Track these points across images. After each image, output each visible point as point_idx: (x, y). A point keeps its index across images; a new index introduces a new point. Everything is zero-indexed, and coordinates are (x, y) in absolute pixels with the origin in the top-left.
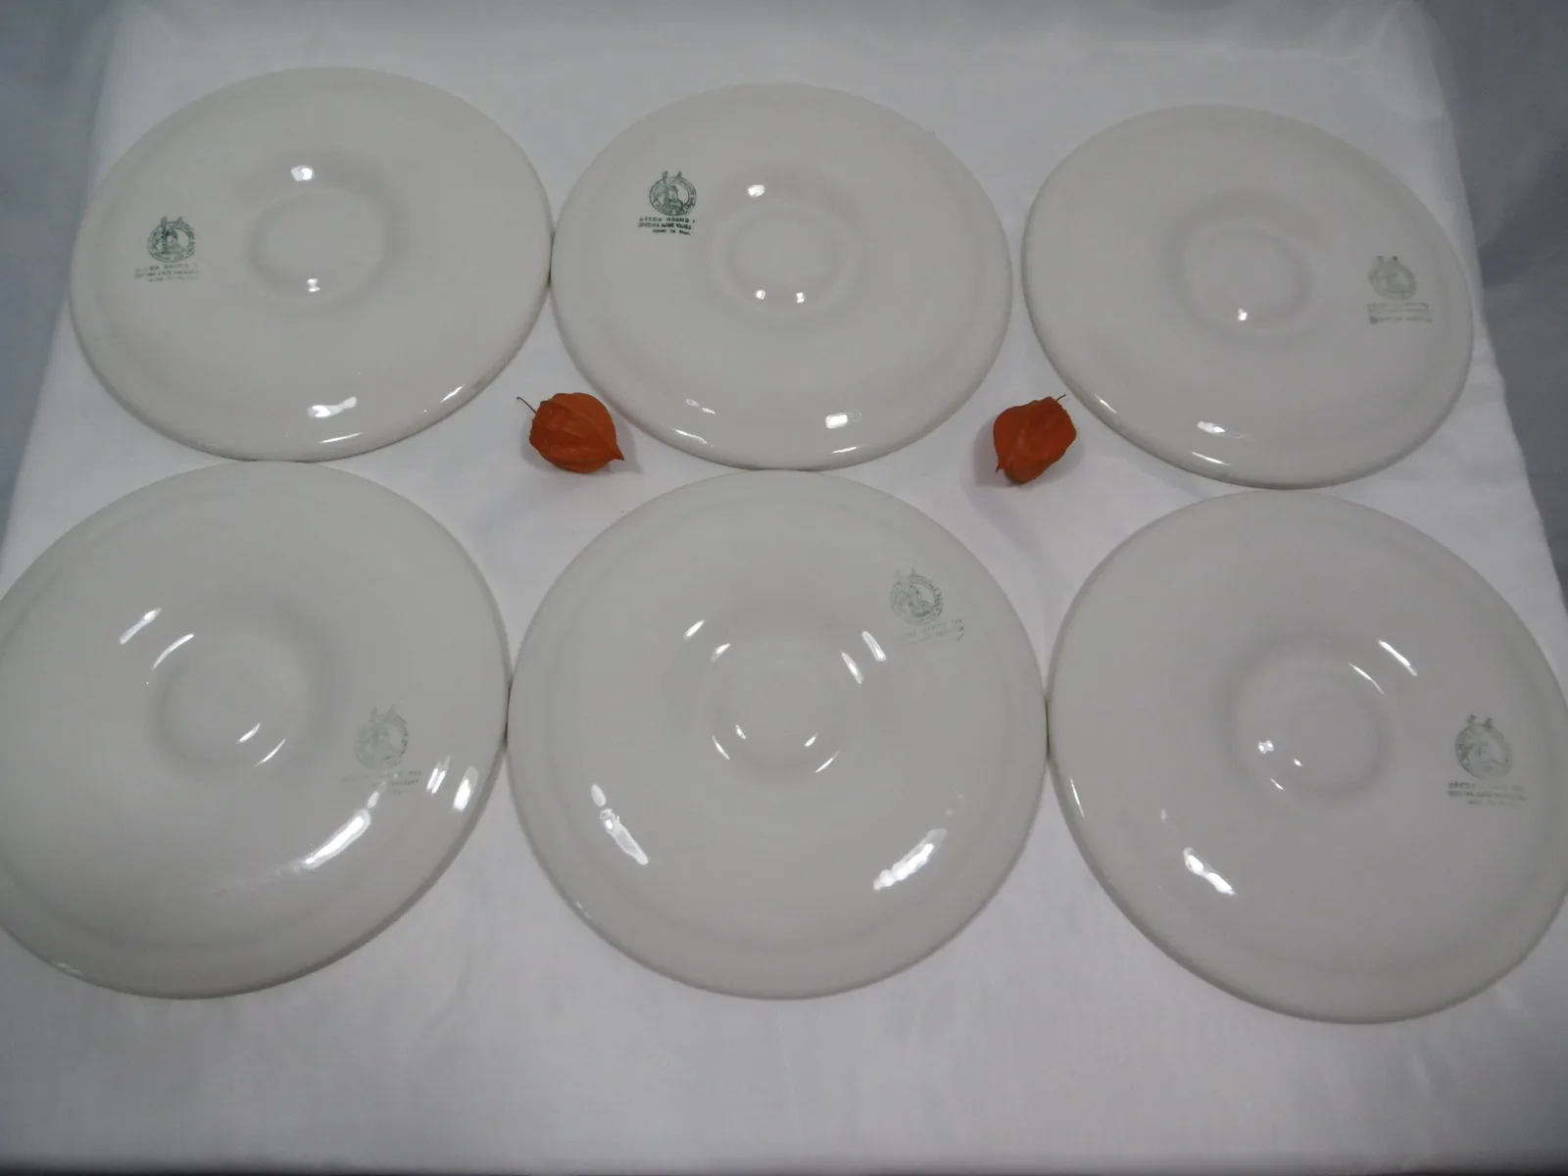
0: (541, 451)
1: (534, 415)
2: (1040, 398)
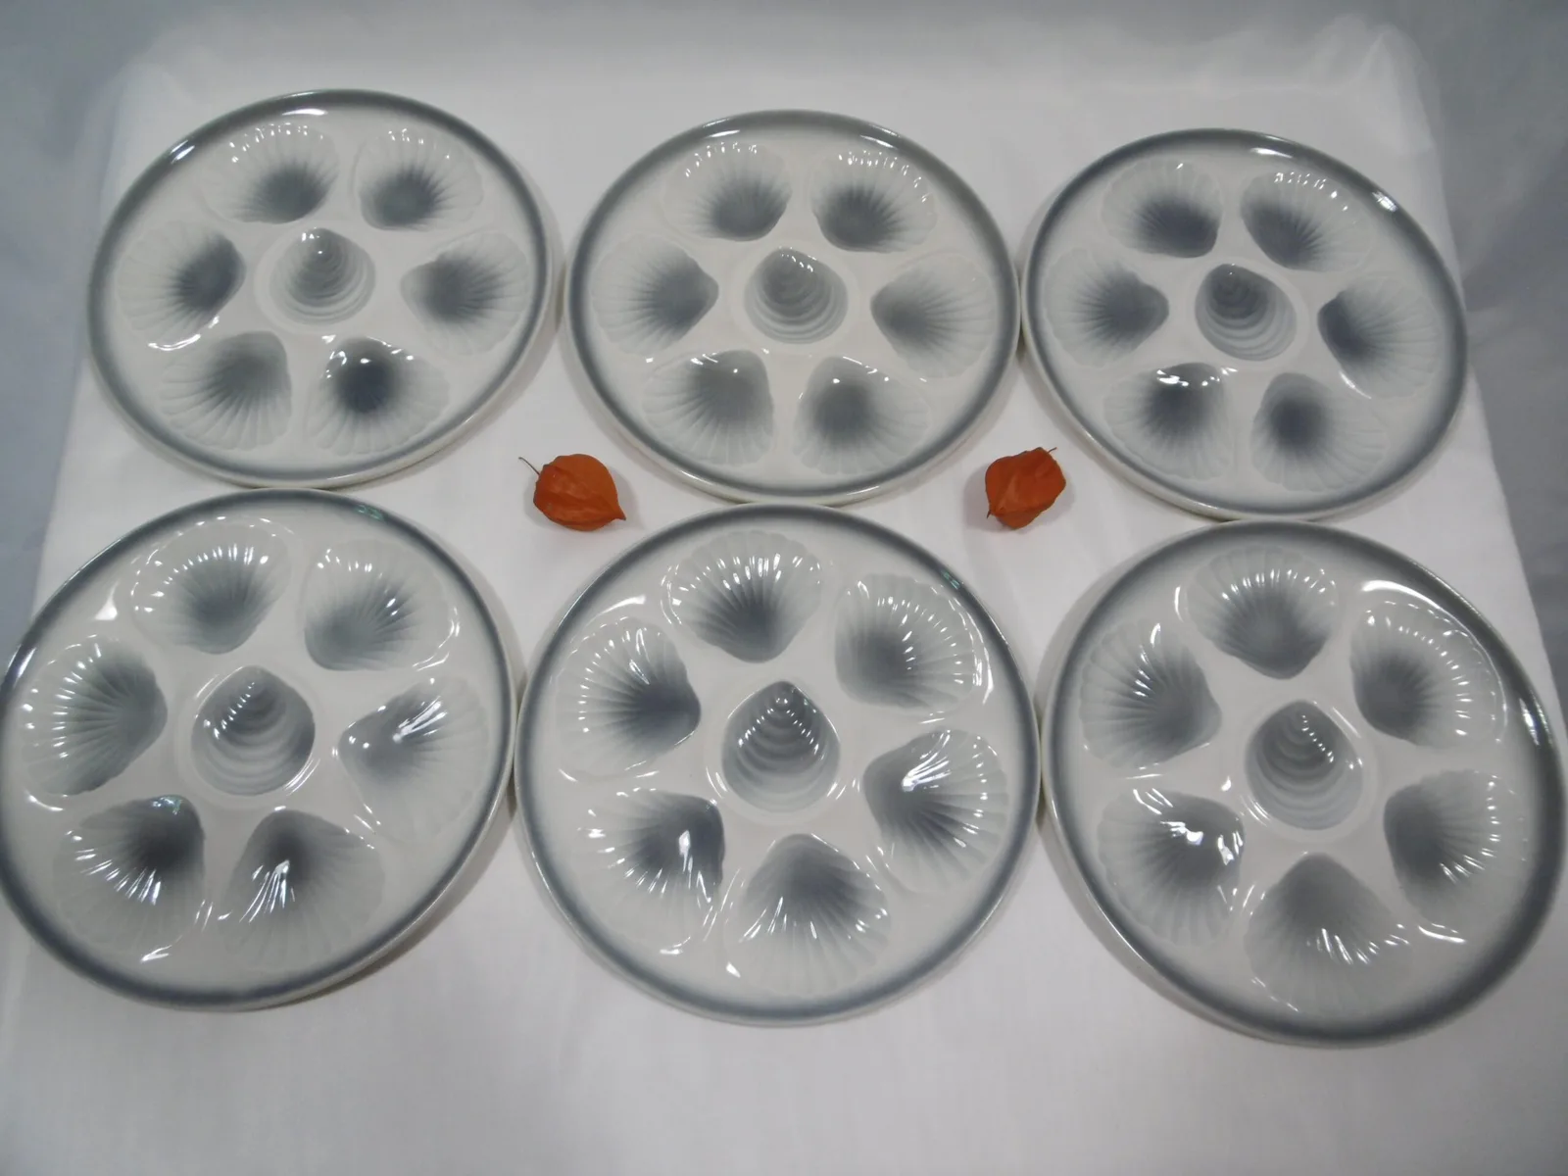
0: (545, 513)
1: (537, 477)
2: (1031, 448)
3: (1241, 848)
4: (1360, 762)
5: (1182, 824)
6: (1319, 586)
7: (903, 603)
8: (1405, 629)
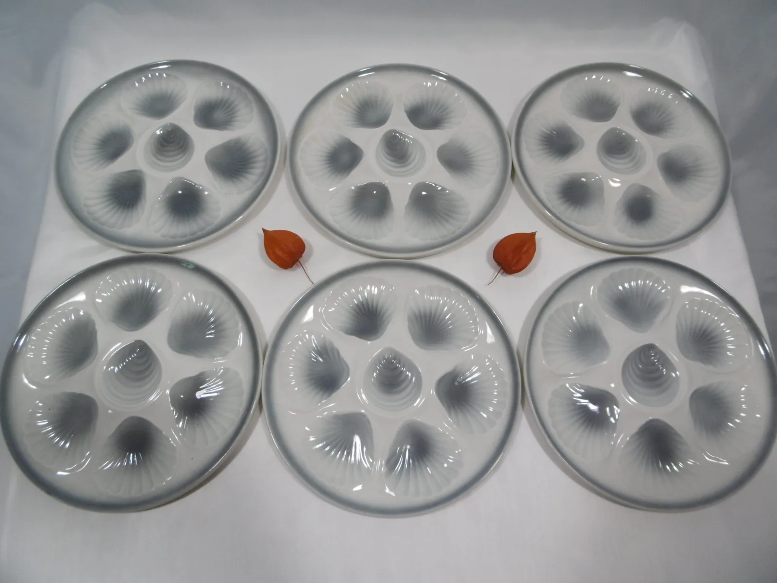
3: (619, 414)
4: (678, 373)
5: (587, 401)
6: (662, 289)
7: (445, 299)
8: (704, 311)
